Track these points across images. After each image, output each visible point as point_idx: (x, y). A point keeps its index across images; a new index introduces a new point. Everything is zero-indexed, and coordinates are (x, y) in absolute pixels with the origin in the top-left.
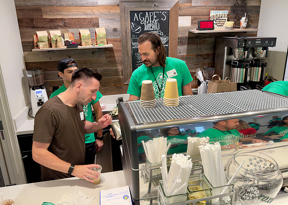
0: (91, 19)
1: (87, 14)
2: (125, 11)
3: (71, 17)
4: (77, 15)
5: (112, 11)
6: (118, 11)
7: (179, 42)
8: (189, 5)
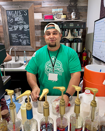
2: (3, 10)
7: (35, 28)
8: (40, 6)
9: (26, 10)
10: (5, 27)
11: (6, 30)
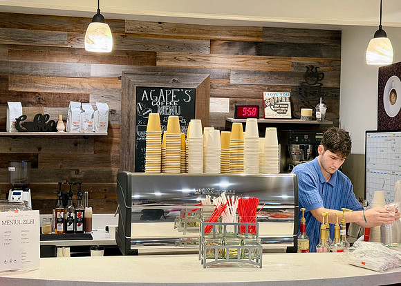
1: (73, 89)
2: (129, 86)
3: (49, 91)
4: (58, 89)
5: (110, 86)
6: (120, 86)
8: (225, 82)
9: (190, 89)
10: (129, 130)
11: (128, 137)
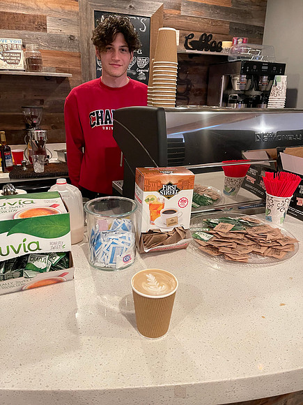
0: (34, 16)
1: (27, 8)
2: (86, 9)
5: (67, 8)
6: (77, 9)
8: (177, 12)
9: (145, 17)
10: (89, 59)
11: (89, 66)
